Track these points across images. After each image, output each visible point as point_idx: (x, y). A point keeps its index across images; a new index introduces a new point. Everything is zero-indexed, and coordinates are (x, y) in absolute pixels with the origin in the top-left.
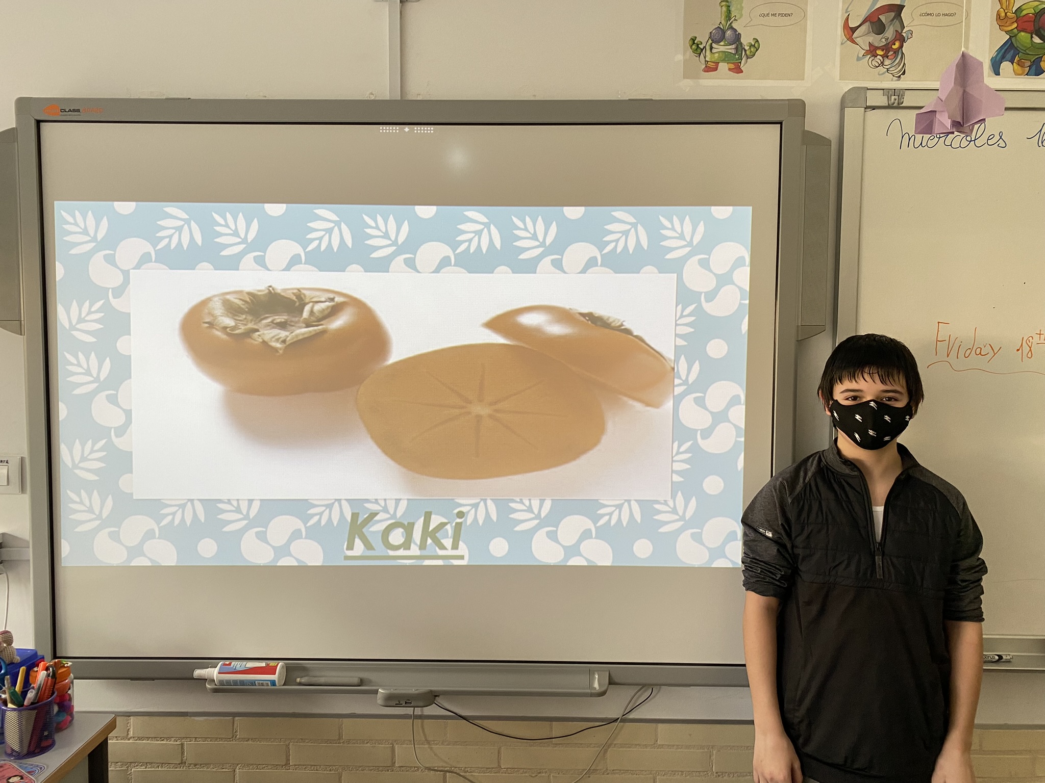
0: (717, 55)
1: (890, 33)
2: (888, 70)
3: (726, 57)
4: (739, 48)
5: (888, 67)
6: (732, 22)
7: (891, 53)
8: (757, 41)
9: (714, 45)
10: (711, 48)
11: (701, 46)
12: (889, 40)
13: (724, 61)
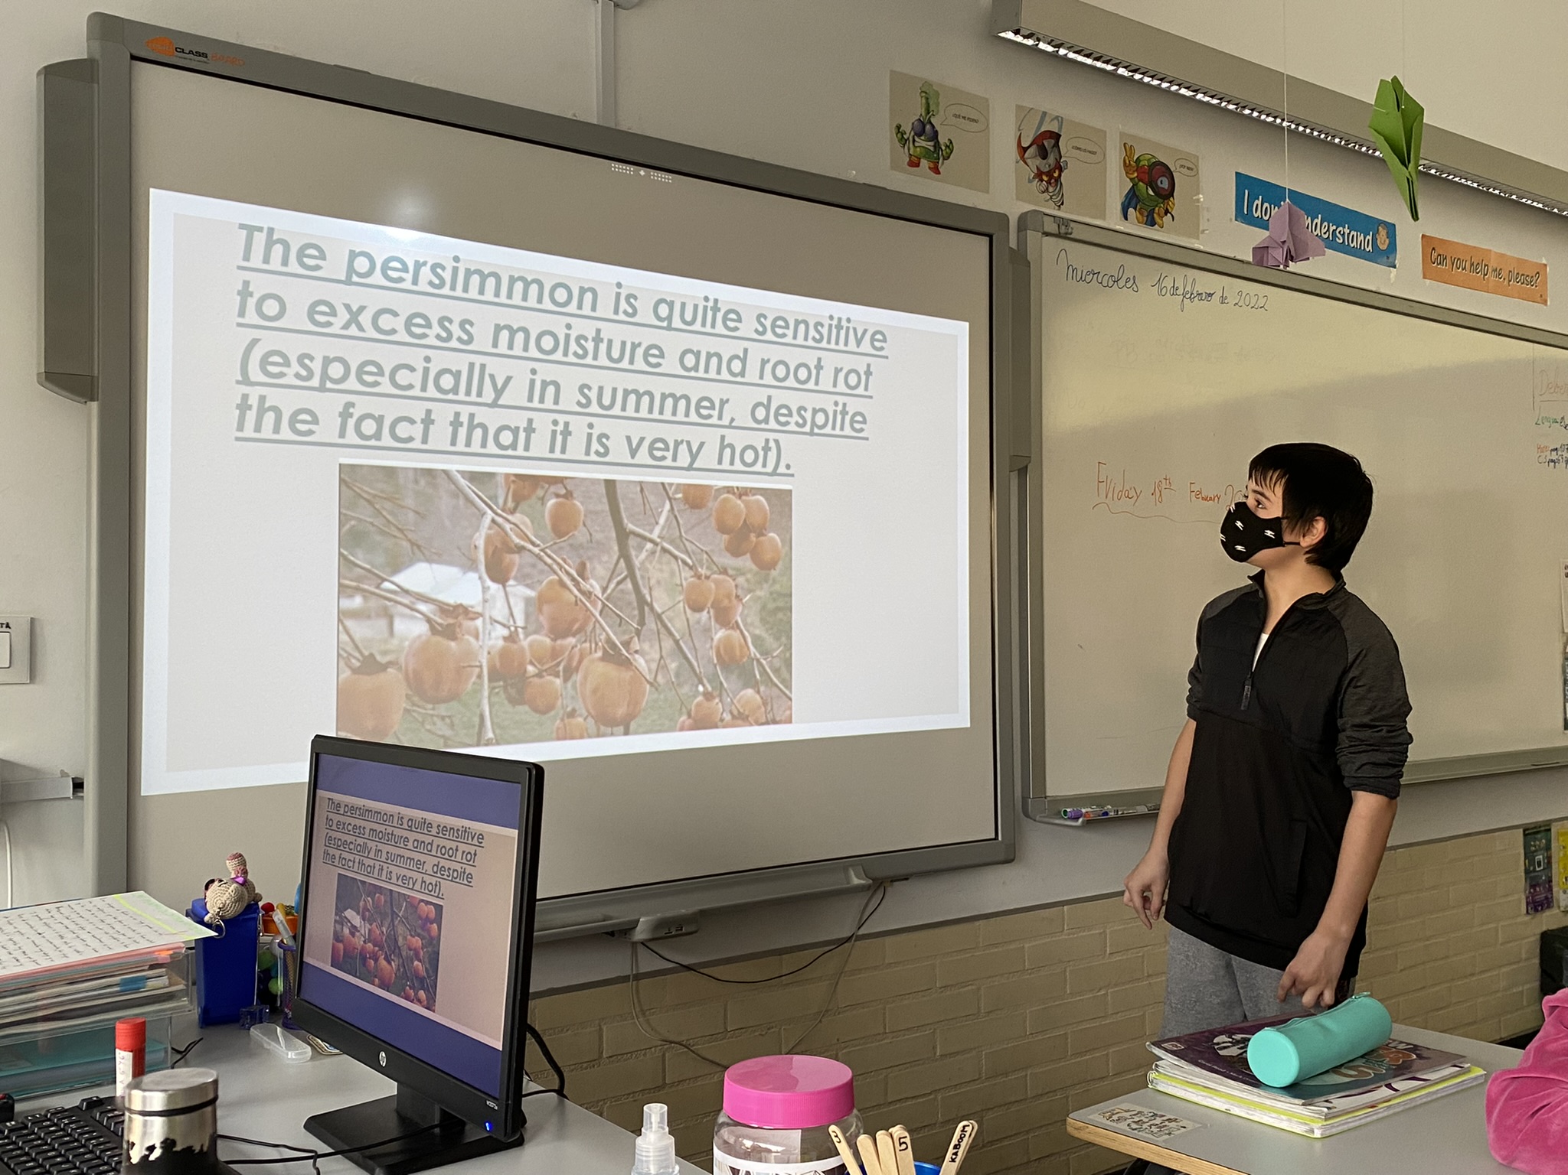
0: (918, 149)
1: (1051, 159)
2: (1051, 198)
3: (927, 154)
4: (937, 145)
5: (1051, 194)
6: (930, 117)
7: (1053, 181)
8: (951, 143)
9: (916, 139)
10: (914, 141)
11: (906, 137)
12: (1051, 167)
13: (925, 157)
